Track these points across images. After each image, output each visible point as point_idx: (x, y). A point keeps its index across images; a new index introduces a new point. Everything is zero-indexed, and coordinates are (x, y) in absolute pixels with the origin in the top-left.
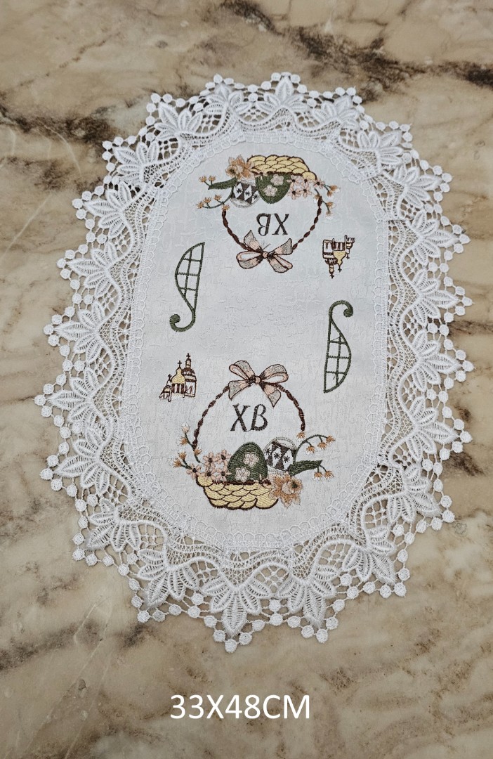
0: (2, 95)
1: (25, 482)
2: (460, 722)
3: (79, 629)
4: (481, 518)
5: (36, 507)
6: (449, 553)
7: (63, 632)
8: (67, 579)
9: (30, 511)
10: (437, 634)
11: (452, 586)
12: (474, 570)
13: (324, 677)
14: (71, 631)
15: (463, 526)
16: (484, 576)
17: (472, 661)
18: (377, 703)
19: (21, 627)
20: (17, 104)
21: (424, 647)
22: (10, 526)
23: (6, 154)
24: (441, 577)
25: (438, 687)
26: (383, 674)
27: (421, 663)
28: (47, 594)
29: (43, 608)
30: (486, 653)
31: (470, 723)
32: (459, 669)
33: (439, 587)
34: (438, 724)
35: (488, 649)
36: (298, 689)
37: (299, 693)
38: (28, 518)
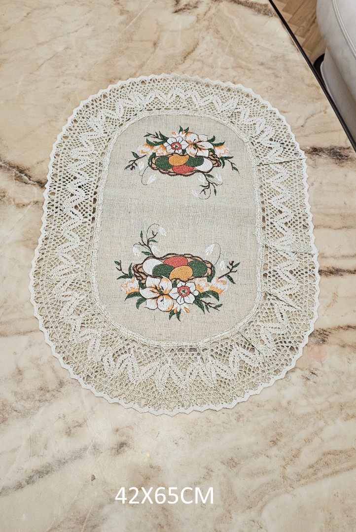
0: (28, 169)
1: (54, 371)
2: (297, 481)
3: (90, 448)
4: (298, 372)
5: (61, 384)
6: (283, 392)
7: (81, 450)
8: (81, 422)
9: (58, 386)
10: (281, 435)
11: (287, 409)
12: (297, 399)
13: (222, 462)
14: (85, 449)
15: (289, 377)
16: (303, 402)
17: (301, 448)
18: (253, 474)
19: (57, 449)
20: (36, 173)
21: (274, 442)
22: (48, 395)
23: (32, 200)
24: (280, 405)
25: (284, 463)
26: (254, 459)
27: (274, 451)
28: (70, 431)
29: (69, 438)
30: (308, 443)
31: (302, 481)
32: (294, 453)
33: (279, 410)
34: (285, 483)
35: (308, 441)
36: (209, 471)
37: (210, 473)
38: (57, 390)
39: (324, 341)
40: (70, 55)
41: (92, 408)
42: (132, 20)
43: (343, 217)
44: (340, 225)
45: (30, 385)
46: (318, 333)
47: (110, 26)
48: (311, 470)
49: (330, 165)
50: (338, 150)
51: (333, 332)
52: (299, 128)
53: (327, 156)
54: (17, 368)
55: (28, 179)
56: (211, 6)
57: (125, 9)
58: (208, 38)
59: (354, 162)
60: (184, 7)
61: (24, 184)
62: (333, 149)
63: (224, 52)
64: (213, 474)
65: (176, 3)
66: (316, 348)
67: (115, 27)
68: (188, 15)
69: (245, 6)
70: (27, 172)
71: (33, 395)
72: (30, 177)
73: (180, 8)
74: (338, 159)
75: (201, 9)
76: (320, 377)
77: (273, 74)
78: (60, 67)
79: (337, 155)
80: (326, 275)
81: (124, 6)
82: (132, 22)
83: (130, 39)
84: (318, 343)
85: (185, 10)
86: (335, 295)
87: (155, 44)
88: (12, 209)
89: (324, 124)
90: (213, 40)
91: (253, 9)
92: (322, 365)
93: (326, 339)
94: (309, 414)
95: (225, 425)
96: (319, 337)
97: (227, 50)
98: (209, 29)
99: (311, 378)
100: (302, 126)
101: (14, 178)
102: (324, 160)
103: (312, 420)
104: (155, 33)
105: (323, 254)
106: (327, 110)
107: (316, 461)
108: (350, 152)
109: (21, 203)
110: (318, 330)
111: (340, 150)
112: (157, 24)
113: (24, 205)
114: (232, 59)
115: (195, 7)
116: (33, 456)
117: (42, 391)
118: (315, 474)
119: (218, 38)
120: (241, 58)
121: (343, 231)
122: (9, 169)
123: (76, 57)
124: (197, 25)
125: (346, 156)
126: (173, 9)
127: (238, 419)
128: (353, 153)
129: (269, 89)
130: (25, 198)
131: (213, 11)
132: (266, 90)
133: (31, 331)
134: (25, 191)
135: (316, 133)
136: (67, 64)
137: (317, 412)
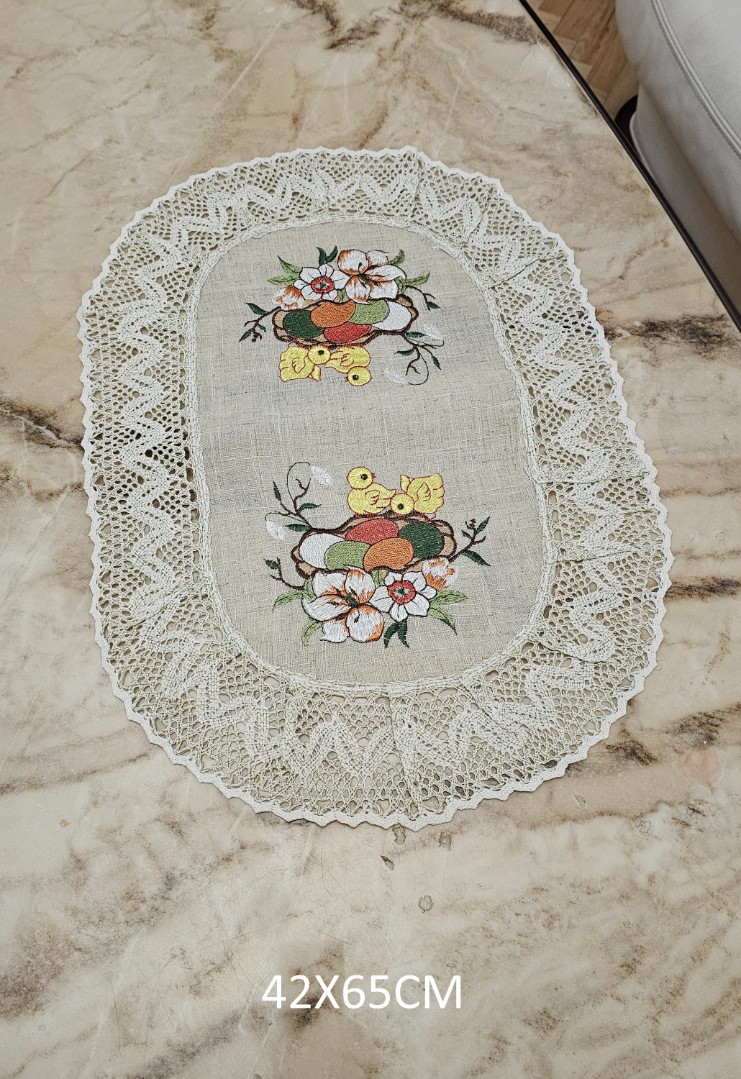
0: (53, 414)
1: (152, 855)
2: (684, 1046)
3: (243, 1016)
4: (665, 811)
5: (170, 882)
6: (637, 856)
7: (226, 1022)
8: (218, 962)
9: (164, 887)
10: (640, 950)
11: (648, 893)
12: (668, 871)
13: (526, 1022)
14: (235, 1019)
15: (647, 824)
16: (680, 876)
17: (685, 974)
18: (590, 1041)
19: (176, 1025)
20: (70, 422)
21: (630, 967)
22: (143, 908)
23: (68, 481)
24: (634, 886)
25: (654, 1011)
26: (590, 1007)
27: (629, 987)
28: (199, 982)
29: (198, 998)
30: (698, 962)
31: (696, 1046)
32: (672, 986)
33: (633, 897)
34: (661, 1052)
35: (698, 958)
36: (501, 1041)
37: (503, 1046)
38: (163, 897)
39: (710, 739)
40: (118, 157)
41: (240, 930)
42: (241, 71)
43: (724, 467)
44: (719, 484)
45: (102, 889)
46: (697, 723)
47: (196, 87)
48: (711, 1021)
49: (685, 358)
50: (700, 324)
51: (728, 719)
52: (614, 282)
53: (679, 339)
54: (73, 855)
55: (54, 437)
56: (405, 29)
57: (225, 47)
58: (407, 99)
59: (735, 347)
60: (348, 34)
61: (47, 448)
62: (689, 322)
63: (443, 126)
64: (509, 1049)
65: (331, 27)
66: (696, 757)
67: (207, 87)
68: (359, 51)
69: (478, 23)
70: (51, 420)
71: (113, 912)
72: (58, 432)
73: (341, 36)
74: (701, 342)
75: (386, 37)
76: (710, 818)
77: (551, 167)
78: (99, 185)
79: (700, 335)
80: (702, 596)
81: (222, 41)
82: (243, 73)
83: (242, 113)
84: (698, 745)
85: (352, 41)
86: (725, 637)
87: (295, 120)
88: (27, 505)
89: (666, 268)
90: (416, 103)
91: (494, 30)
92: (712, 790)
93: (714, 734)
94: (695, 899)
95: (523, 940)
96: (701, 731)
97: (448, 123)
98: (405, 78)
99: (692, 823)
100: (620, 277)
101: (24, 436)
102: (671, 346)
103: (702, 911)
104: (293, 97)
105: (690, 551)
106: (667, 240)
107: (719, 998)
108: (725, 326)
109: (44, 491)
110: (697, 715)
111: (703, 323)
112: (297, 75)
113: (51, 495)
114: (461, 141)
115: (373, 33)
116: (125, 1045)
117: (130, 902)
118: (719, 1027)
119: (426, 98)
120: (478, 139)
121: (728, 496)
122: (11, 419)
123: (132, 159)
124: (381, 71)
125: (718, 336)
126: (325, 41)
127: (549, 925)
128: (730, 328)
129: (545, 201)
130: (52, 478)
131: (410, 39)
132: (538, 204)
133: (94, 772)
134: (51, 463)
135: (651, 291)
136: (114, 178)
137: (712, 895)
